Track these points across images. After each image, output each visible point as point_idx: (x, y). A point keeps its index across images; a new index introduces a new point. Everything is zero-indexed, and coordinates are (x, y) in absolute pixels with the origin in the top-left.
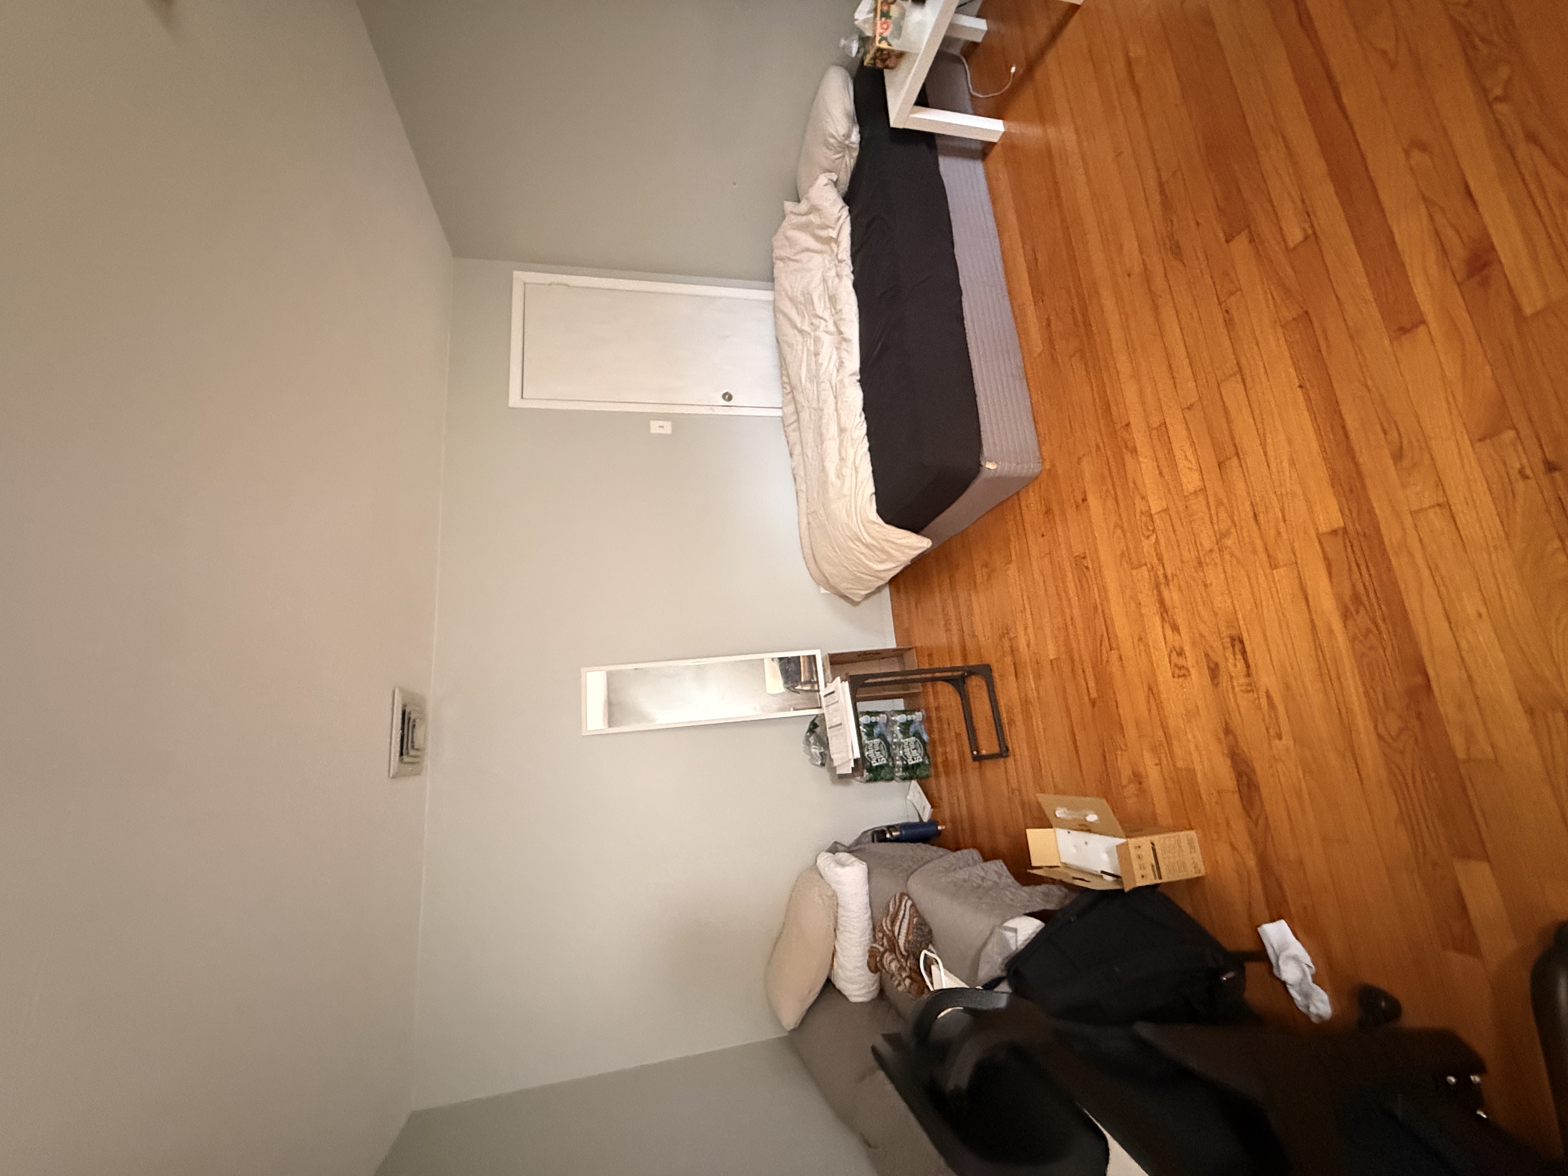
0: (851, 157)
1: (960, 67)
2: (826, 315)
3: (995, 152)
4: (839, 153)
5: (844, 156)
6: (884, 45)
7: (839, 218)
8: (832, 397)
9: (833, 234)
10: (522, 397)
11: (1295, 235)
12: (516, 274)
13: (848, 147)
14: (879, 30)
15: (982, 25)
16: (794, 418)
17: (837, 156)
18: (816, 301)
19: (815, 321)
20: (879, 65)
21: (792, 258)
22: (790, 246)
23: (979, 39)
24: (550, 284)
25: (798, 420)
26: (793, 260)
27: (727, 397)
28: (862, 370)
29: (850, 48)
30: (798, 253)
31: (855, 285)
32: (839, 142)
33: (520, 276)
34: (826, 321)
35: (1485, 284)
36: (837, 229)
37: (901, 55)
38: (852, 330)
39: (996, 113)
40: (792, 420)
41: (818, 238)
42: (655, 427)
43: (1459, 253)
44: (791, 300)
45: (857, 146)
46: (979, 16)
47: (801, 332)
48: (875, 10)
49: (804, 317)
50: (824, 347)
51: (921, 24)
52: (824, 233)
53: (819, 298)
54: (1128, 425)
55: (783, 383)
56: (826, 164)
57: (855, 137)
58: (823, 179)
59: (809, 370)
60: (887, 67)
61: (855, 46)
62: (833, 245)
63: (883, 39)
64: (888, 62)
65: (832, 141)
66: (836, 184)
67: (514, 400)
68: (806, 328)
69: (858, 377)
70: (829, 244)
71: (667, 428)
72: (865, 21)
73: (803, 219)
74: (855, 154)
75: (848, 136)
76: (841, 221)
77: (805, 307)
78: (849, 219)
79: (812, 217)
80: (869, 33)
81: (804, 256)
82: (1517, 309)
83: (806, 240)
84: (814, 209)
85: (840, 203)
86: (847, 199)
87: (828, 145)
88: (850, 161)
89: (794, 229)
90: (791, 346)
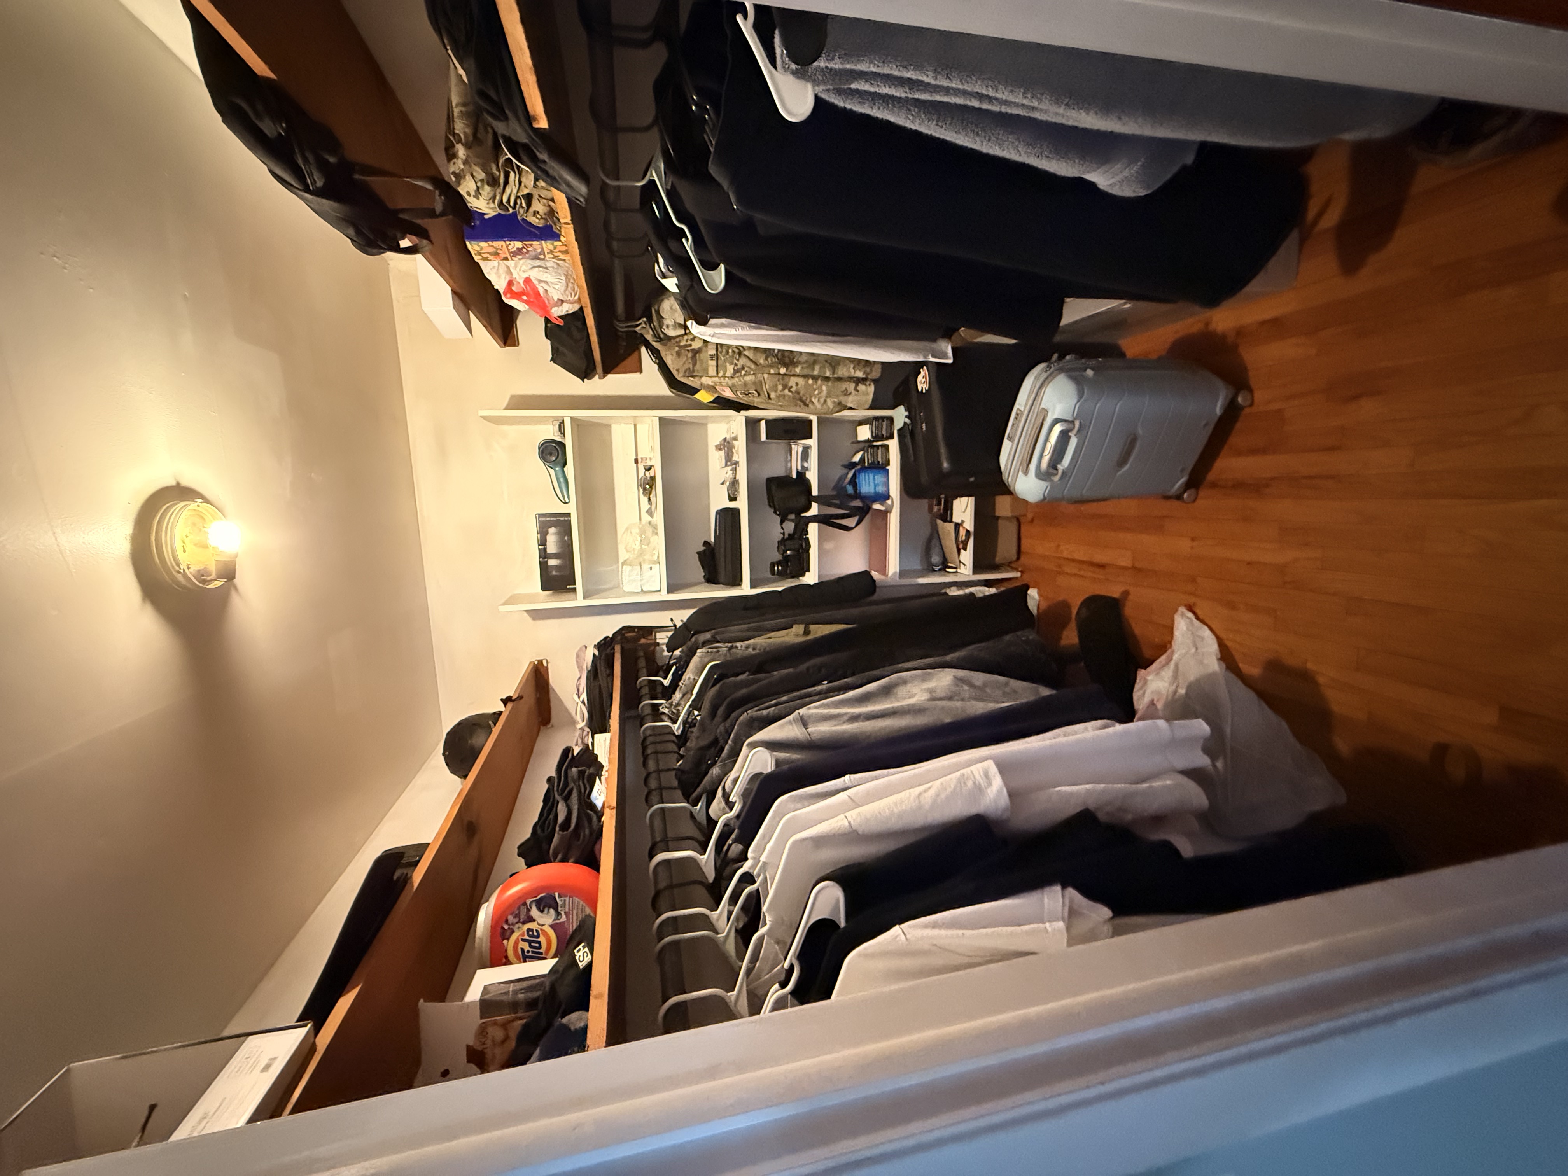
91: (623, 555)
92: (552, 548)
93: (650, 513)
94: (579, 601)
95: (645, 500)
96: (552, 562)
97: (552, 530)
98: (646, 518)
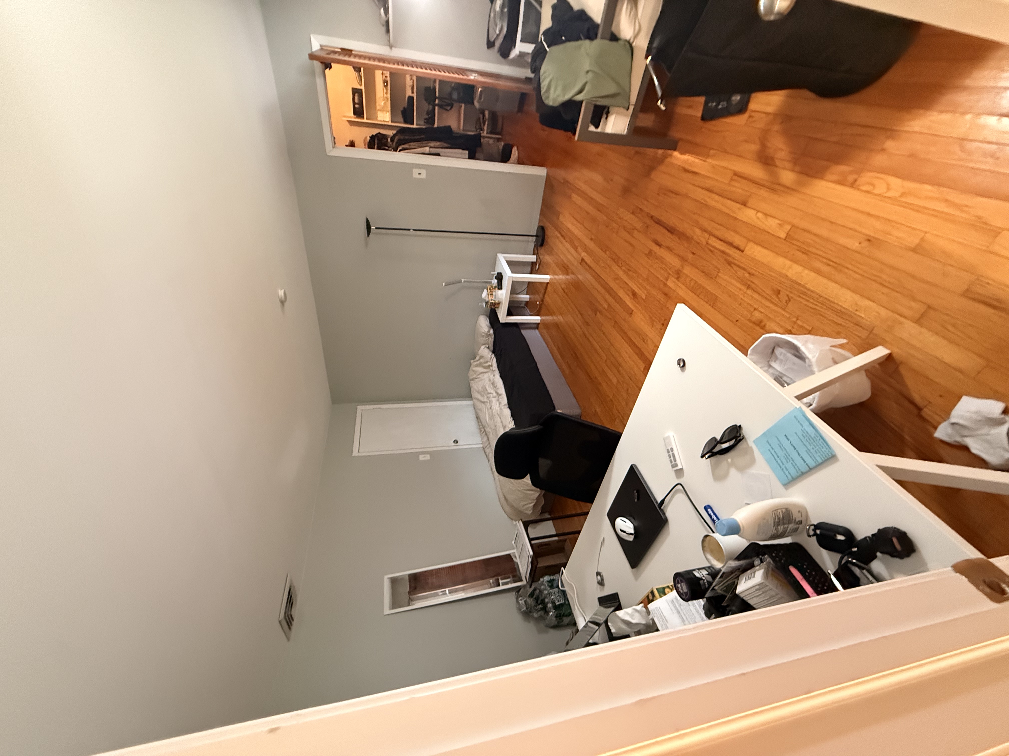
0: (492, 338)
1: (525, 309)
2: (493, 392)
3: (540, 326)
4: (487, 337)
5: (489, 339)
6: (493, 302)
7: (491, 358)
8: (499, 419)
9: (490, 364)
10: (359, 452)
11: (606, 306)
12: (358, 407)
13: (490, 335)
14: (490, 298)
15: (528, 296)
16: (488, 443)
17: (487, 339)
18: (487, 388)
19: (488, 396)
20: (493, 307)
21: (477, 377)
22: (475, 374)
23: (528, 300)
24: (373, 409)
25: (489, 443)
26: (477, 379)
27: (456, 442)
28: (508, 403)
29: (483, 306)
30: (479, 375)
31: (501, 376)
32: (486, 334)
33: (360, 408)
34: (492, 394)
35: (636, 298)
36: (491, 362)
37: (499, 304)
38: (502, 391)
39: (538, 315)
40: (487, 444)
41: (485, 368)
42: (422, 458)
43: (630, 294)
44: (478, 392)
45: (493, 334)
46: (526, 294)
47: (484, 403)
48: (488, 294)
49: (484, 397)
50: (494, 403)
51: (502, 294)
52: (487, 365)
53: (489, 387)
54: (596, 377)
55: (480, 429)
56: (483, 342)
57: (492, 331)
58: (483, 347)
59: (489, 415)
60: (496, 308)
61: (484, 305)
62: (491, 368)
63: (492, 300)
64: (495, 306)
65: (484, 334)
66: (488, 348)
67: (355, 453)
68: (486, 400)
69: (508, 406)
70: (490, 368)
71: (428, 457)
72: (486, 297)
73: (478, 362)
74: (493, 337)
75: (489, 331)
76: (492, 359)
77: (484, 392)
78: (495, 358)
79: (481, 360)
80: (487, 300)
81: (480, 376)
82: (643, 299)
83: (481, 370)
84: (482, 357)
85: (491, 353)
86: (494, 352)
87: (483, 336)
88: (492, 340)
89: (475, 367)
90: (480, 410)
91: (378, 108)
92: (356, 101)
93: (386, 93)
94: (365, 120)
95: (385, 89)
96: (357, 106)
97: (356, 95)
98: (385, 95)
